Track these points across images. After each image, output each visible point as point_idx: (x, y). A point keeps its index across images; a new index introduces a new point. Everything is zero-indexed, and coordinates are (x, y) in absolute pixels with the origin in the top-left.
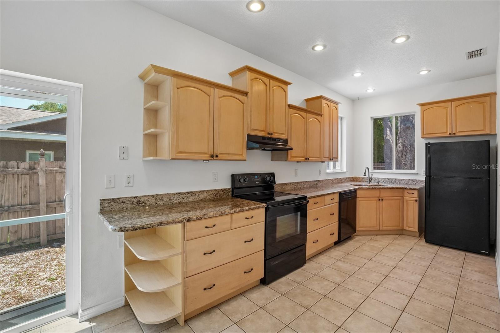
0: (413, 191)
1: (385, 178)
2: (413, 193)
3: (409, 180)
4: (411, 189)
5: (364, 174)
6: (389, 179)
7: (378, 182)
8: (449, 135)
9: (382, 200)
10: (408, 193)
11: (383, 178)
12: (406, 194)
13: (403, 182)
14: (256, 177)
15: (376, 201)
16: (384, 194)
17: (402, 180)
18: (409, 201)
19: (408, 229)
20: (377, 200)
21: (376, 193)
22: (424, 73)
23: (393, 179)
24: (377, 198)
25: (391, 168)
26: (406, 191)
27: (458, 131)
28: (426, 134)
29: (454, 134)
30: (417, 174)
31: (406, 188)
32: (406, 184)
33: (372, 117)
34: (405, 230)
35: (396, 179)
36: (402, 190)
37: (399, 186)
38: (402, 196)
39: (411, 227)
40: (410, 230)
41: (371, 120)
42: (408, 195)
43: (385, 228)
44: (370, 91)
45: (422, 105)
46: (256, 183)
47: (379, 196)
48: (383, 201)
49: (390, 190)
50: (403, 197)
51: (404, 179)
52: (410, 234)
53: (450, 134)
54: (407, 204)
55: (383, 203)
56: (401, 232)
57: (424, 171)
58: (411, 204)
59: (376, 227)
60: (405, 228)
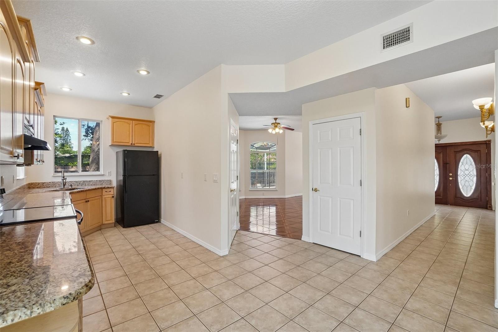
1: (72, 181)
2: (110, 191)
3: (97, 181)
4: (108, 188)
6: (76, 182)
7: (71, 185)
8: (130, 145)
10: (106, 192)
11: (70, 182)
12: (104, 193)
13: (91, 183)
15: (83, 204)
16: (90, 195)
17: (90, 181)
18: (106, 198)
20: (84, 202)
22: (125, 94)
23: (81, 181)
24: (84, 201)
25: (79, 171)
26: (104, 190)
27: (136, 143)
28: (115, 142)
29: (134, 144)
30: (103, 175)
31: (104, 188)
32: (94, 185)
33: (54, 116)
35: (84, 181)
36: (101, 190)
37: (97, 187)
39: (109, 220)
40: (107, 223)
43: (91, 228)
44: (66, 89)
45: (113, 117)
47: (85, 198)
48: (89, 202)
49: (94, 191)
50: (102, 196)
51: (92, 181)
52: (109, 226)
53: (131, 144)
54: (106, 201)
55: (89, 204)
56: (101, 227)
57: (109, 173)
58: (108, 200)
59: (85, 228)
60: (104, 223)
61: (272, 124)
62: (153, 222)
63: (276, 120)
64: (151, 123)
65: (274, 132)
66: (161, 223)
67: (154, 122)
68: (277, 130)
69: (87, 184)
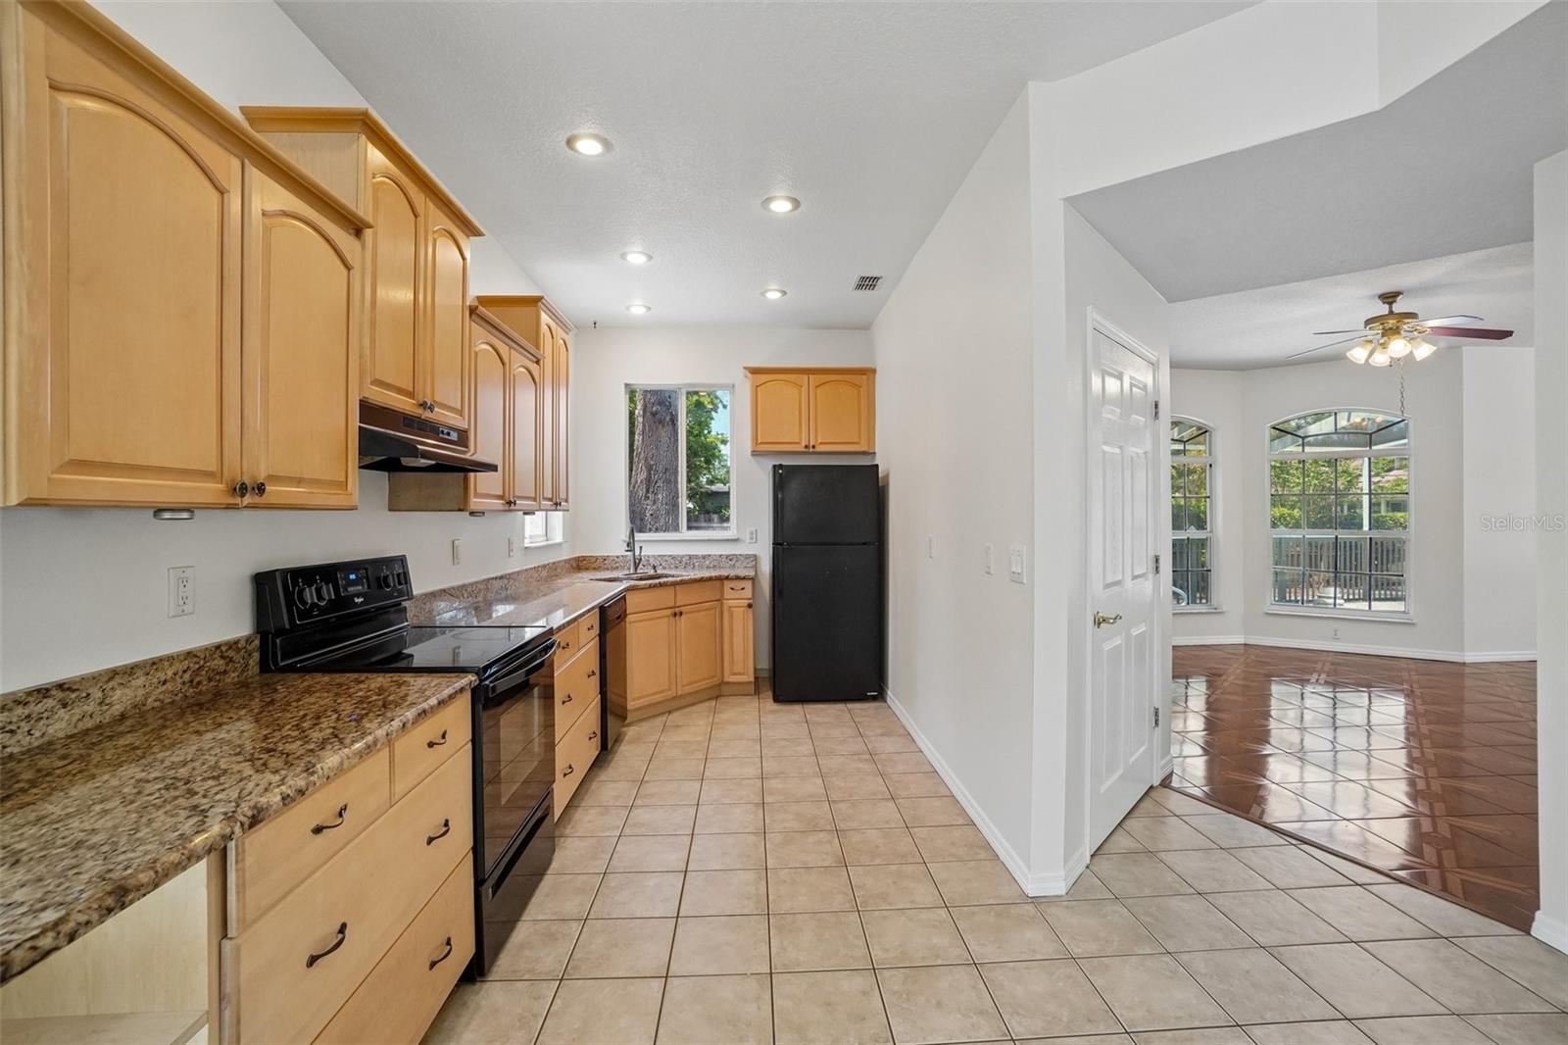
0: (742, 584)
1: (664, 556)
2: (743, 589)
3: (720, 556)
4: (738, 578)
5: (628, 546)
6: (673, 557)
7: (654, 567)
8: (804, 450)
9: (681, 614)
10: (732, 589)
11: (659, 556)
12: (728, 593)
13: (707, 562)
14: (353, 577)
15: (666, 620)
16: (684, 597)
17: (704, 557)
18: (733, 609)
19: (733, 679)
20: (668, 616)
21: (665, 597)
22: (773, 296)
23: (683, 556)
24: (669, 612)
25: (676, 529)
26: (728, 585)
27: (820, 441)
28: (761, 443)
29: (814, 447)
30: (736, 540)
31: (727, 578)
32: (714, 566)
33: (626, 385)
34: (728, 683)
35: (690, 557)
36: (718, 582)
37: (706, 574)
38: (718, 597)
39: (740, 674)
40: (735, 680)
41: (626, 393)
42: (733, 594)
43: (688, 689)
44: (638, 310)
45: (755, 371)
46: (356, 600)
47: (672, 604)
48: (684, 616)
49: (695, 585)
50: (720, 600)
51: (709, 555)
52: (737, 691)
53: (806, 447)
54: (731, 616)
55: (683, 621)
56: (717, 692)
57: (752, 533)
58: (739, 613)
59: (670, 689)
60: (726, 679)
61: (1368, 322)
62: (862, 698)
63: (1390, 304)
64: (864, 377)
65: (1381, 359)
66: (886, 702)
67: (874, 371)
68: (1398, 347)
69: (697, 564)
